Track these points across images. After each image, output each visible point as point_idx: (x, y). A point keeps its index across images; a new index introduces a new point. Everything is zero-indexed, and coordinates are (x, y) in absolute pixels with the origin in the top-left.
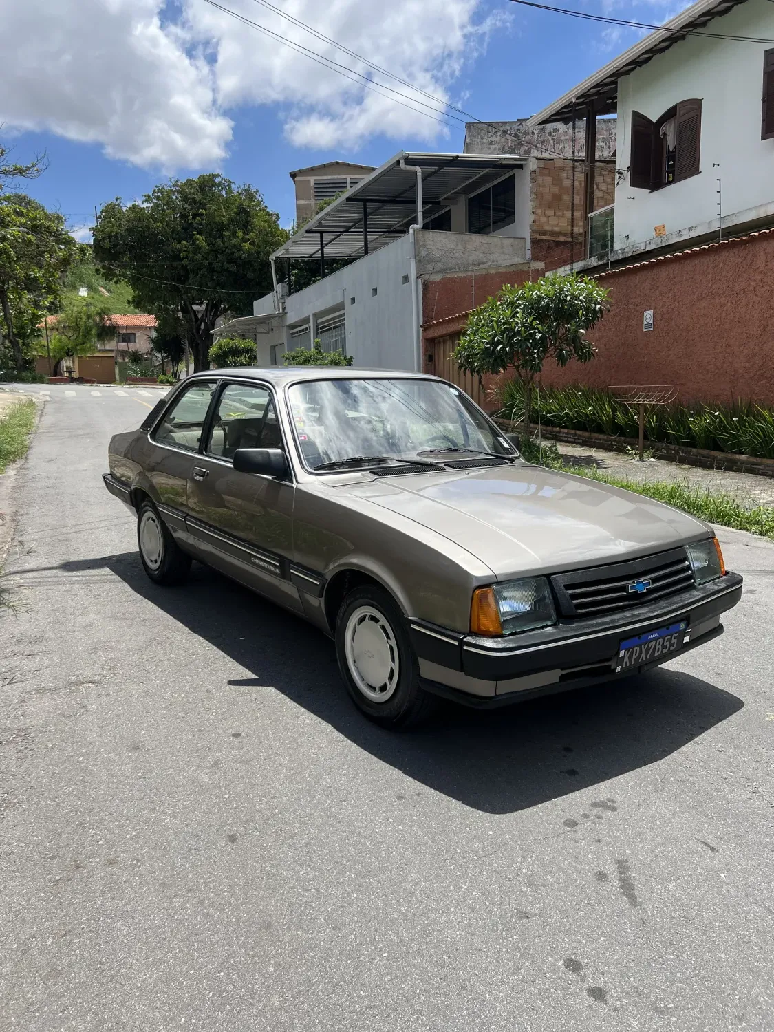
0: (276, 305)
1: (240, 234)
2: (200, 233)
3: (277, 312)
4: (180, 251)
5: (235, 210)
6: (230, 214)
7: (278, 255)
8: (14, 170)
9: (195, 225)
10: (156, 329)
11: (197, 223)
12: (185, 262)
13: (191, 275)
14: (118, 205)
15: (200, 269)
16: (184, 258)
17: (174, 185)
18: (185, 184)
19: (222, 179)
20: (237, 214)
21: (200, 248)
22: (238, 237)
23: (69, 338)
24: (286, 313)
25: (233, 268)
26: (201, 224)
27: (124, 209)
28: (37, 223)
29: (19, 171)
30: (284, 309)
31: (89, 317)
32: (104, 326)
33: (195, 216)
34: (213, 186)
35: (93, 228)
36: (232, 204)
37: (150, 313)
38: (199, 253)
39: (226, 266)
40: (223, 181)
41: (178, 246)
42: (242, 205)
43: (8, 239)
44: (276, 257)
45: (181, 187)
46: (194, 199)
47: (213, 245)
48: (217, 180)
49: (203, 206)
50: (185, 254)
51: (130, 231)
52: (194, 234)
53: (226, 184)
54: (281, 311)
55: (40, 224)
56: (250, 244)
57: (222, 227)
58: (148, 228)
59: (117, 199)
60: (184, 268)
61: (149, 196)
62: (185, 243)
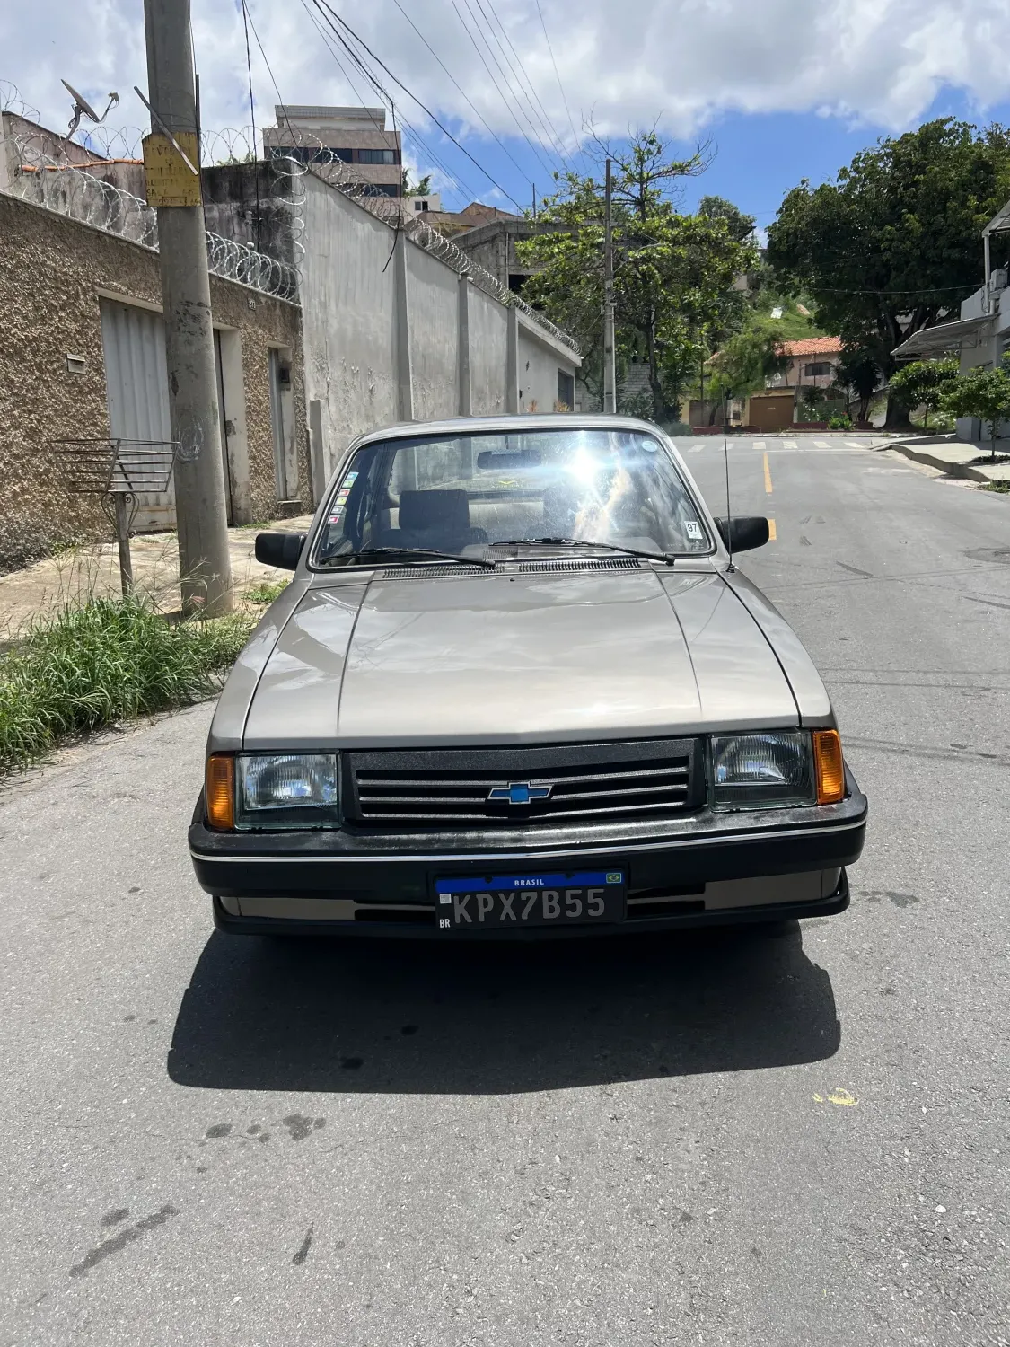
0: (986, 305)
1: (973, 201)
2: (911, 212)
3: (987, 314)
4: (880, 241)
5: (969, 167)
6: (960, 175)
7: (993, 227)
8: (673, 169)
9: (907, 200)
10: (841, 354)
11: (909, 196)
12: (887, 255)
13: (894, 274)
14: (804, 190)
15: (907, 263)
16: (885, 250)
17: (883, 148)
18: (900, 142)
19: (955, 125)
20: (972, 172)
21: (911, 232)
22: (969, 207)
23: (730, 376)
24: (999, 315)
25: (955, 254)
26: (915, 196)
27: (810, 194)
28: (691, 232)
29: (681, 169)
30: (996, 310)
31: (755, 346)
32: (772, 356)
33: (906, 187)
34: (940, 137)
35: (769, 228)
36: (966, 159)
37: (834, 334)
38: (908, 239)
39: (945, 253)
40: (957, 127)
41: (879, 234)
42: (980, 156)
43: (654, 259)
44: (990, 231)
45: (892, 147)
46: (910, 162)
47: (931, 224)
48: (947, 127)
49: (921, 169)
50: (886, 244)
51: (814, 223)
52: (903, 213)
53: (961, 130)
54: (991, 312)
55: (695, 234)
56: (987, 215)
57: (946, 196)
58: (838, 214)
59: (803, 183)
60: (885, 264)
61: (844, 170)
62: (889, 228)
